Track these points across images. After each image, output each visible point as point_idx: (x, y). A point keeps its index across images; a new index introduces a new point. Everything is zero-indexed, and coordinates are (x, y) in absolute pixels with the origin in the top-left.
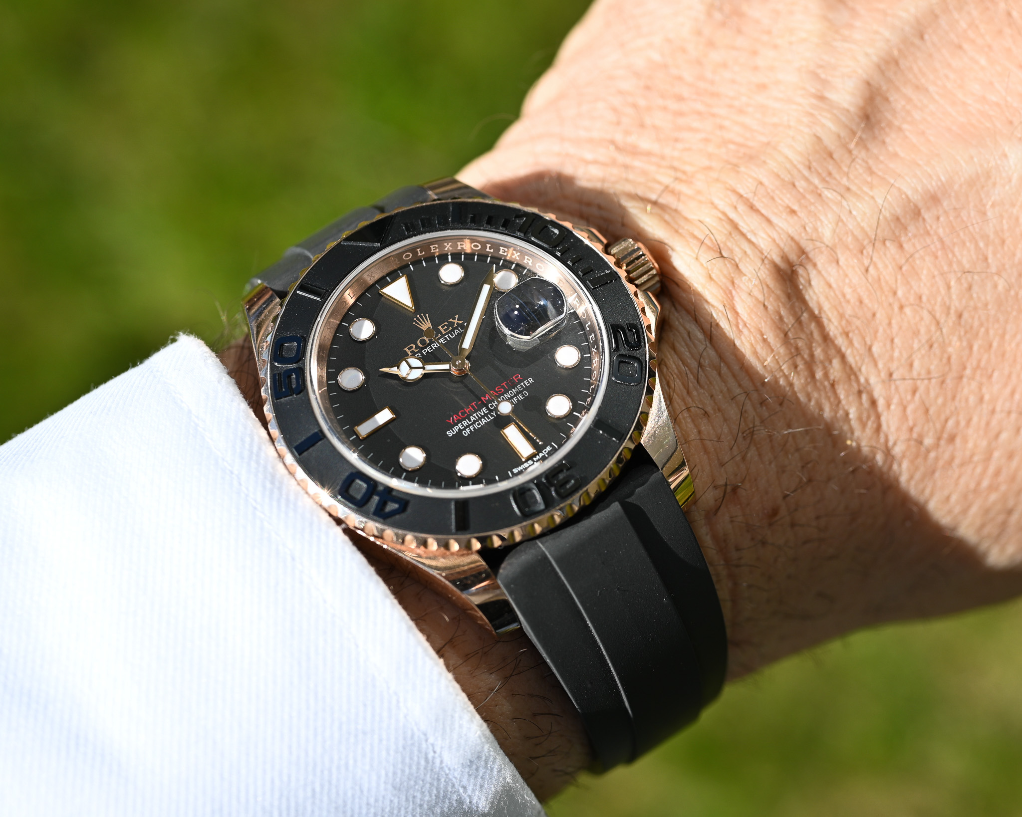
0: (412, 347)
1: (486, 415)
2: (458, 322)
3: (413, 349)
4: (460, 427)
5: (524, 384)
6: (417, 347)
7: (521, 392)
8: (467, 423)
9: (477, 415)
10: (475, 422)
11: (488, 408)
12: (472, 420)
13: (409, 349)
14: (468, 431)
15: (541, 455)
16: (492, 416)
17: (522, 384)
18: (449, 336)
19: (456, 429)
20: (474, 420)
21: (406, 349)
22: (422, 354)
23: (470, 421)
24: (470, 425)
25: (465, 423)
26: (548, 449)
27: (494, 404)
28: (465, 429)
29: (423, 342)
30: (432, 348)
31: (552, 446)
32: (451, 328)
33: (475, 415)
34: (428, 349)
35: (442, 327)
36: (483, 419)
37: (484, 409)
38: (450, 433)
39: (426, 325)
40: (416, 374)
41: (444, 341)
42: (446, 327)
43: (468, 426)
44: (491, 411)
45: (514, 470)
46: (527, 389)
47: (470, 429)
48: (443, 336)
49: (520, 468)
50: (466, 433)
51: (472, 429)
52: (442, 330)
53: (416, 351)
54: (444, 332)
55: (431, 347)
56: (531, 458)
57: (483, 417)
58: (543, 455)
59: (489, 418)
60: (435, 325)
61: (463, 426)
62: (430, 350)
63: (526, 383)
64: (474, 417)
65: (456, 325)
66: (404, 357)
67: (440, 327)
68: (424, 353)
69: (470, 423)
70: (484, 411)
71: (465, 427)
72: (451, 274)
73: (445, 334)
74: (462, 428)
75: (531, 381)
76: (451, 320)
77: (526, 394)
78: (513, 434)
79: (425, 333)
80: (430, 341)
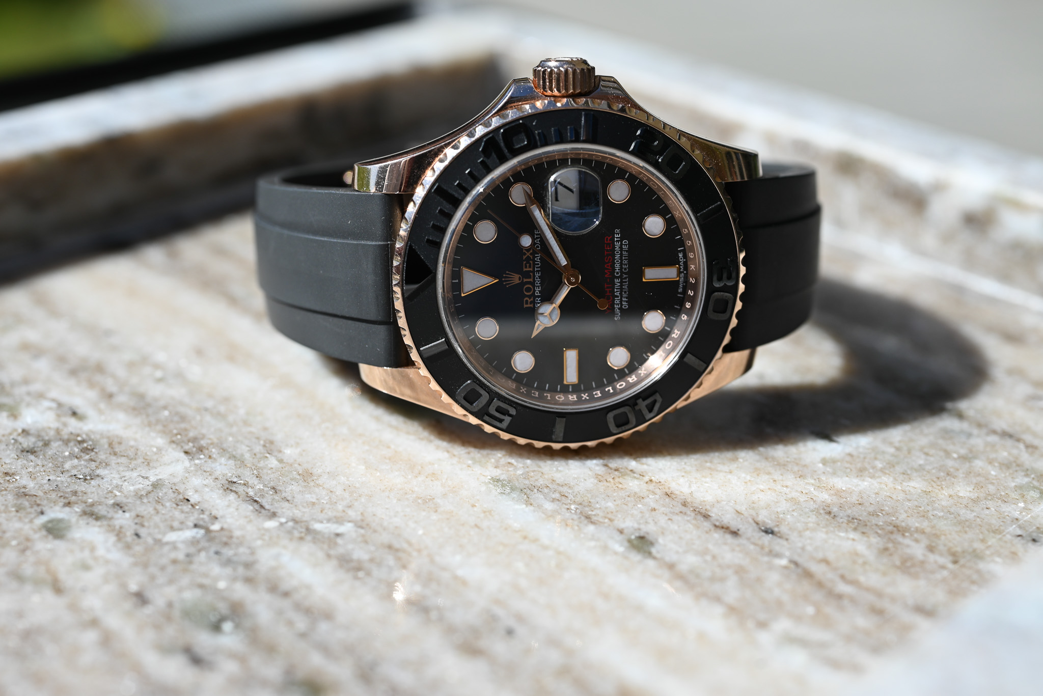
0: (527, 301)
1: (621, 282)
2: (530, 253)
3: (529, 301)
4: (617, 307)
5: (617, 238)
6: (529, 297)
7: (622, 244)
8: (618, 300)
9: (617, 289)
10: (621, 294)
11: (618, 278)
12: (618, 295)
13: (527, 303)
14: (625, 303)
15: (681, 264)
16: (625, 278)
17: (616, 239)
18: (537, 268)
19: (617, 311)
20: (619, 294)
21: (525, 306)
22: (538, 297)
23: (618, 297)
24: (621, 299)
25: (617, 301)
26: (681, 255)
27: (617, 271)
28: (622, 305)
29: (528, 290)
30: (539, 286)
31: (680, 251)
32: (531, 262)
33: (615, 290)
34: (537, 290)
35: (526, 267)
36: (623, 287)
37: (616, 281)
38: (618, 317)
39: (516, 279)
41: (539, 274)
42: (528, 265)
43: (621, 301)
44: (621, 277)
45: (679, 291)
46: (622, 239)
47: (624, 301)
48: (533, 272)
49: (681, 286)
50: (625, 305)
51: (625, 300)
52: (528, 269)
53: (532, 299)
54: (531, 269)
55: (537, 286)
56: (679, 273)
57: (621, 286)
58: (682, 262)
59: (626, 282)
60: (519, 271)
61: (618, 304)
62: (539, 288)
63: (617, 236)
64: (617, 292)
65: (531, 257)
67: (525, 270)
68: (538, 294)
69: (619, 298)
70: (617, 281)
72: (486, 233)
73: (534, 269)
74: (619, 306)
75: (618, 231)
76: (524, 257)
77: (625, 242)
78: (652, 274)
79: (523, 284)
80: (533, 284)
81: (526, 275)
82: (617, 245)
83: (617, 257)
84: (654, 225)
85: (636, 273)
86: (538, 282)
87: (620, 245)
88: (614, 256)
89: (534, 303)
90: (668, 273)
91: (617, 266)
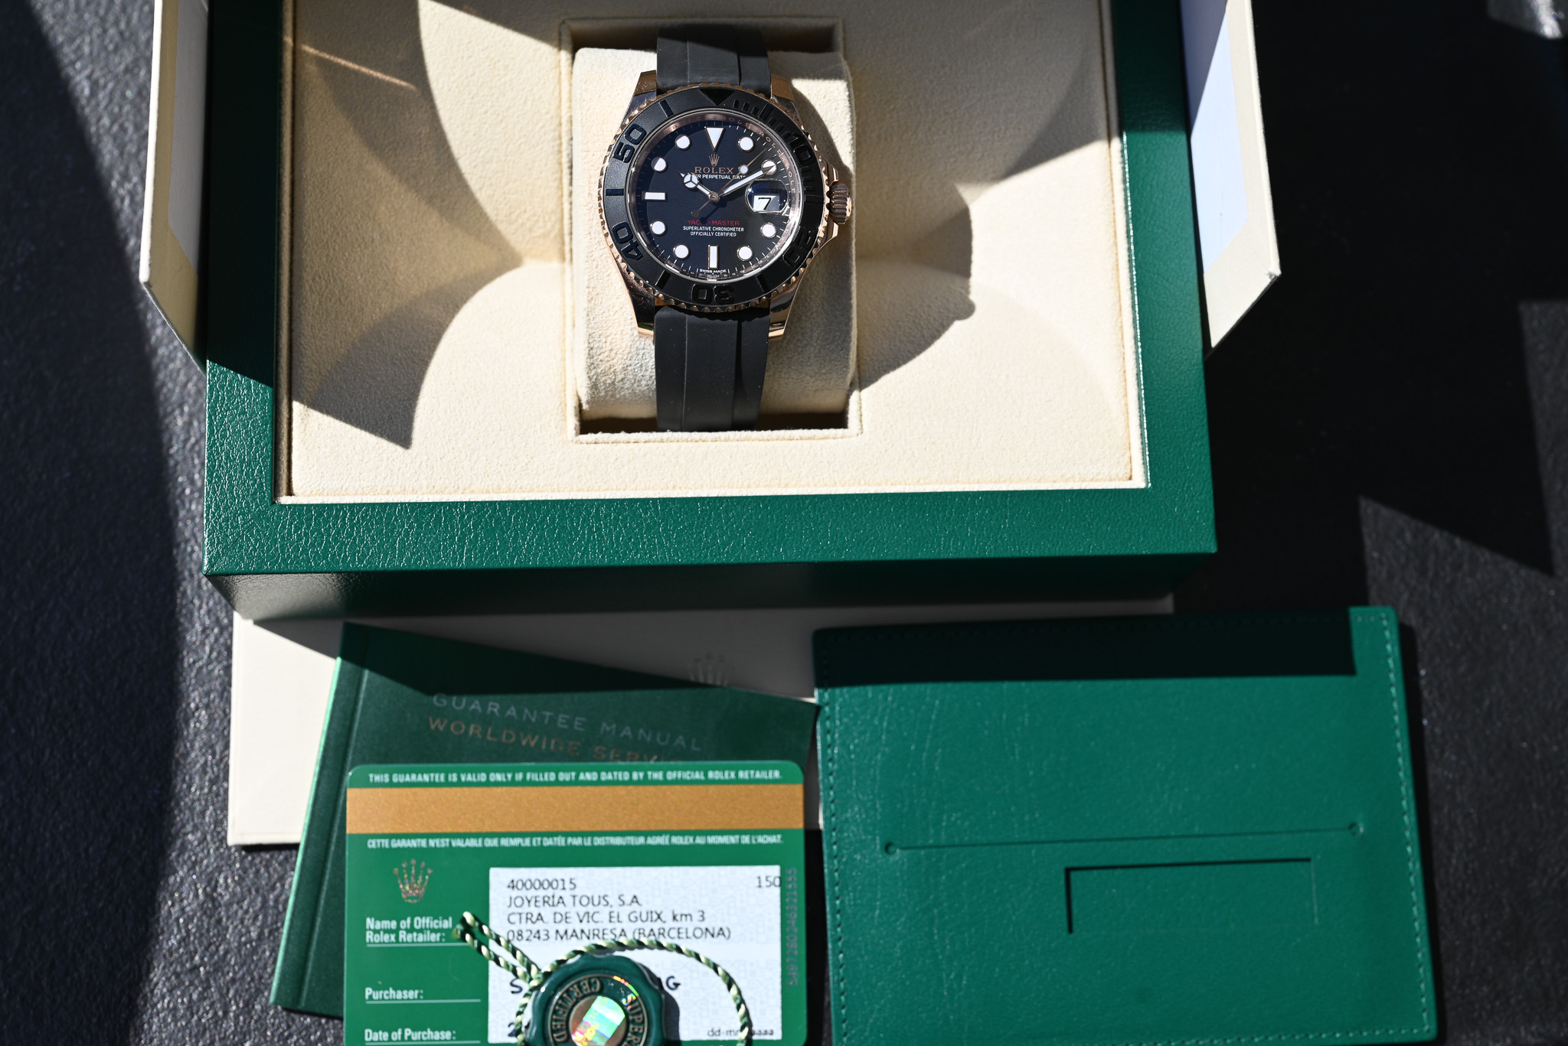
0: (699, 169)
1: (708, 231)
2: (731, 172)
6: (702, 171)
7: (733, 232)
9: (704, 228)
11: (711, 229)
16: (711, 234)
18: (721, 177)
19: (689, 228)
20: (701, 230)
21: (696, 168)
23: (699, 229)
24: (697, 231)
25: (696, 228)
26: (724, 271)
27: (716, 229)
29: (706, 170)
31: (727, 270)
32: (725, 173)
36: (705, 233)
38: (685, 228)
39: (714, 162)
40: (690, 185)
41: (716, 177)
42: (723, 170)
44: (712, 231)
45: (700, 269)
46: (737, 233)
48: (719, 173)
49: (704, 268)
50: (693, 233)
51: (696, 234)
53: (700, 173)
56: (713, 269)
57: (706, 231)
58: (720, 272)
59: (709, 234)
60: (719, 164)
63: (738, 230)
64: (702, 228)
65: (728, 173)
66: (692, 171)
67: (720, 168)
70: (709, 229)
71: (695, 230)
72: (746, 144)
74: (692, 230)
75: (742, 229)
77: (735, 235)
78: (713, 251)
79: (711, 167)
80: (710, 173)
81: (716, 169)
82: (733, 229)
83: (725, 229)
84: (745, 253)
85: (714, 241)
86: (711, 177)
87: (731, 232)
88: (726, 226)
89: (698, 173)
90: (713, 262)
91: (719, 229)
